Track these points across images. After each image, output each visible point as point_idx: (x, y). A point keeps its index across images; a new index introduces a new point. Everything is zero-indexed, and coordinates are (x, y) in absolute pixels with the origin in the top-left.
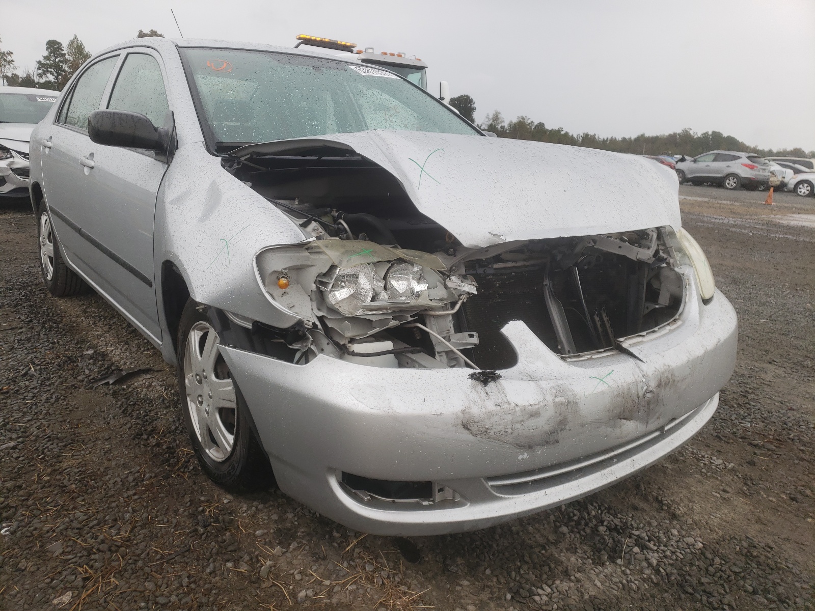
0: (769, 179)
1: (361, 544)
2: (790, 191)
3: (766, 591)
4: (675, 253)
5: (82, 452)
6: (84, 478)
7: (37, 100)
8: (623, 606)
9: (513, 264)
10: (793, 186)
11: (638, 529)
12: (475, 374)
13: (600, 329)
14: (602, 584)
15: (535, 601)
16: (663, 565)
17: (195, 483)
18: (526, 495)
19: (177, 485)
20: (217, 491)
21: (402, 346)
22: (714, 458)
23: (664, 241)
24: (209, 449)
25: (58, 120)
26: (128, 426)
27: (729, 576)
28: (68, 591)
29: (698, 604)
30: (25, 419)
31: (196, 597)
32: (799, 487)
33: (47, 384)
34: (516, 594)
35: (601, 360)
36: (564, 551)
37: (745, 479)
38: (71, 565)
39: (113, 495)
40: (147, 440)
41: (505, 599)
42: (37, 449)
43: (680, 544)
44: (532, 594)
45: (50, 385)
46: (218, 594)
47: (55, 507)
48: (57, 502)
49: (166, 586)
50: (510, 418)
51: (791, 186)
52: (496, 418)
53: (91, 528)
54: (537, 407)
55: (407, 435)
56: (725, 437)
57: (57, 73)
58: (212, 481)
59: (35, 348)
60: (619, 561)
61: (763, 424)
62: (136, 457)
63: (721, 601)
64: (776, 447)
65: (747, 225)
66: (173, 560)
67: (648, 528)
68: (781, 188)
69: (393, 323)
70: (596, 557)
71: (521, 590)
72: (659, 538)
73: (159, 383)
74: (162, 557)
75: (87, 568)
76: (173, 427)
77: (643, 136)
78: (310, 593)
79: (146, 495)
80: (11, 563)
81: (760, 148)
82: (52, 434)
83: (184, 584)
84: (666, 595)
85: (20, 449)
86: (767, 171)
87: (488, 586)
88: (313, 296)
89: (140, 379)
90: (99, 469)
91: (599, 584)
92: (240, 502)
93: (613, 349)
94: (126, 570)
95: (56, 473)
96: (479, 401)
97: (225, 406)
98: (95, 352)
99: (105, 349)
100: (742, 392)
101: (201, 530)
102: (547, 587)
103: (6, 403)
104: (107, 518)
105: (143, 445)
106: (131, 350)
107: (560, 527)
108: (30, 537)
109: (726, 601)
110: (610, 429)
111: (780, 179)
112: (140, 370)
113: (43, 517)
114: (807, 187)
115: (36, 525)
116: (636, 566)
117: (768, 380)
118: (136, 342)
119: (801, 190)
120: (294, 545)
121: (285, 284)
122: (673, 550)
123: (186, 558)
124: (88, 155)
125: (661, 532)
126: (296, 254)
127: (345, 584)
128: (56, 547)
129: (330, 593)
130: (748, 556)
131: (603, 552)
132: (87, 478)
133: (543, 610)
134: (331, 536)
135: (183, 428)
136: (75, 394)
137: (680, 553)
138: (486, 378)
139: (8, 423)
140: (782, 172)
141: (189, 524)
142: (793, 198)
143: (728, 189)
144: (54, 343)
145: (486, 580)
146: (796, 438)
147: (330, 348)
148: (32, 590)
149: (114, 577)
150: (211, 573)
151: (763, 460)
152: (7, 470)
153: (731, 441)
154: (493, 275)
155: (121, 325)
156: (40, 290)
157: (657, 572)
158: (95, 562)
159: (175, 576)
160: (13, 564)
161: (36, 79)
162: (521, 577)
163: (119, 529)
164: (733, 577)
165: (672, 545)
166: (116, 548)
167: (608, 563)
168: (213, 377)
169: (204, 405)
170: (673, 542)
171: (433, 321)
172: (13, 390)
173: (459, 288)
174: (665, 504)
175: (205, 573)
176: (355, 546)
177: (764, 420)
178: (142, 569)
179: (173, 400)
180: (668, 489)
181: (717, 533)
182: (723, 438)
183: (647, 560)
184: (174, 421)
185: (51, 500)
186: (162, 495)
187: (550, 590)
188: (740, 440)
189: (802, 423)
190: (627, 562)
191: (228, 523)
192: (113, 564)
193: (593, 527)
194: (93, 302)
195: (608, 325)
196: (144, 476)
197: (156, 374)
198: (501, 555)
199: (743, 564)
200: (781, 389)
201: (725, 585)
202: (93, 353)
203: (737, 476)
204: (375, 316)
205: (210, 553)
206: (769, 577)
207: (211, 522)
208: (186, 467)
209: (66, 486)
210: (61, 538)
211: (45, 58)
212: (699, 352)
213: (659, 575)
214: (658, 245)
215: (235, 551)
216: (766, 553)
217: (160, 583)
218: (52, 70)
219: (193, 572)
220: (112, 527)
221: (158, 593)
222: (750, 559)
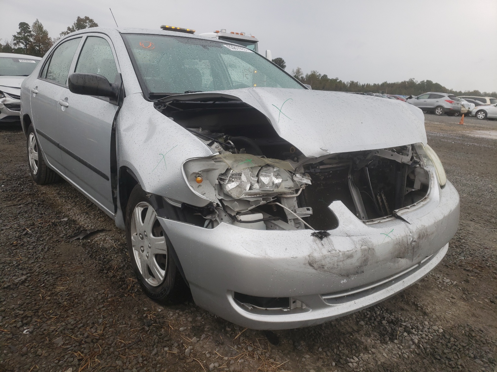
0: (461, 109)
1: (244, 334)
2: (473, 116)
3: (482, 357)
4: (423, 158)
5: (68, 282)
6: (71, 298)
7: (19, 61)
8: (401, 368)
9: (331, 166)
10: (475, 114)
11: (405, 322)
12: (315, 233)
13: (381, 204)
14: (387, 355)
15: (349, 366)
16: (421, 343)
17: (139, 300)
18: (344, 304)
19: (128, 301)
20: (153, 304)
21: (268, 216)
22: (445, 278)
23: (416, 151)
24: (148, 279)
25: (41, 76)
26: (94, 265)
27: (460, 349)
28: (69, 368)
29: (444, 366)
30: (30, 262)
31: (148, 369)
32: (495, 295)
33: (41, 240)
34: (338, 362)
35: (386, 223)
36: (364, 336)
37: (464, 290)
38: (69, 352)
39: (90, 308)
40: (107, 273)
41: (332, 365)
42: (40, 281)
43: (430, 330)
44: (347, 362)
45: (42, 241)
46: (161, 367)
47: (55, 316)
48: (56, 313)
49: (129, 363)
50: (336, 259)
51: (474, 113)
52: (328, 259)
53: (80, 328)
54: (352, 252)
55: (276, 271)
56: (450, 265)
57: (26, 43)
58: (149, 297)
59: (31, 217)
60: (396, 341)
61: (471, 258)
62: (101, 284)
63: (456, 363)
64: (479, 271)
65: (450, 137)
66: (132, 347)
67: (410, 321)
68: (468, 114)
69: (263, 202)
70: (382, 339)
71: (341, 360)
72: (417, 327)
73: (110, 238)
74: (125, 345)
75: (80, 353)
76: (122, 265)
77: (386, 83)
78: (216, 365)
79: (110, 308)
80: (32, 351)
81: (454, 90)
82: (49, 271)
83: (140, 362)
84: (425, 360)
85: (29, 281)
86: (460, 104)
87: (321, 358)
88: (216, 187)
89: (98, 236)
90: (80, 292)
91: (385, 355)
92: (168, 311)
93: (392, 216)
94: (103, 354)
95: (53, 295)
96: (318, 249)
97: (159, 253)
98: (69, 219)
99: (74, 218)
100: (457, 238)
101: (147, 328)
102: (356, 358)
103: (17, 252)
104: (88, 322)
105: (105, 277)
106: (90, 218)
107: (360, 321)
108: (41, 335)
109: (459, 363)
110: (392, 264)
111: (467, 109)
112: (98, 230)
113: (49, 322)
114: (483, 114)
115: (44, 328)
116: (406, 344)
117: (471, 231)
118: (93, 213)
119: (479, 116)
120: (203, 336)
121: (201, 180)
122: (426, 334)
123: (139, 346)
124: (63, 99)
125: (418, 323)
126: (207, 163)
127: (236, 359)
128: (59, 341)
129: (228, 365)
130: (470, 336)
131: (386, 336)
132: (73, 297)
133: (355, 371)
134: (225, 330)
135: (128, 266)
136: (59, 246)
137: (431, 335)
138: (321, 235)
139: (19, 265)
140: (469, 105)
141: (139, 325)
142: (475, 120)
143: (437, 115)
144: (42, 214)
145: (319, 355)
146: (491, 265)
147: (226, 218)
148: (47, 367)
149: (97, 358)
150: (155, 355)
151: (473, 279)
152: (23, 294)
153: (454, 268)
154: (319, 173)
155: (82, 202)
156: (29, 181)
157: (419, 347)
158: (84, 349)
159: (134, 356)
160: (34, 352)
161: (13, 47)
162: (340, 352)
163: (96, 329)
164: (462, 349)
165: (426, 331)
166: (96, 340)
167: (389, 342)
168: (151, 236)
169: (145, 253)
170: (426, 329)
171: (285, 201)
172: (20, 243)
173: (301, 181)
174: (419, 307)
175: (151, 354)
176: (240, 335)
177: (471, 255)
178: (113, 352)
179: (120, 249)
180: (420, 297)
181: (451, 323)
182: (449, 266)
183: (412, 340)
184: (122, 261)
185: (53, 312)
186: (120, 307)
187: (358, 359)
188: (459, 267)
189: (493, 257)
190: (400, 341)
191: (163, 323)
192: (96, 350)
193: (379, 321)
194: (63, 188)
195: (385, 201)
196: (108, 296)
197: (107, 232)
198: (327, 339)
199: (467, 341)
200: (479, 236)
201: (458, 353)
202: (68, 220)
203: (459, 289)
204: (252, 199)
205: (154, 342)
206: (483, 348)
207: (152, 323)
208: (133, 290)
209: (60, 303)
210: (61, 335)
211: (18, 33)
212: (440, 217)
213: (419, 349)
214: (413, 154)
215: (168, 340)
216: (480, 334)
217: (125, 361)
218: (23, 41)
219: (144, 354)
220: (92, 327)
221: (124, 367)
222: (471, 338)
